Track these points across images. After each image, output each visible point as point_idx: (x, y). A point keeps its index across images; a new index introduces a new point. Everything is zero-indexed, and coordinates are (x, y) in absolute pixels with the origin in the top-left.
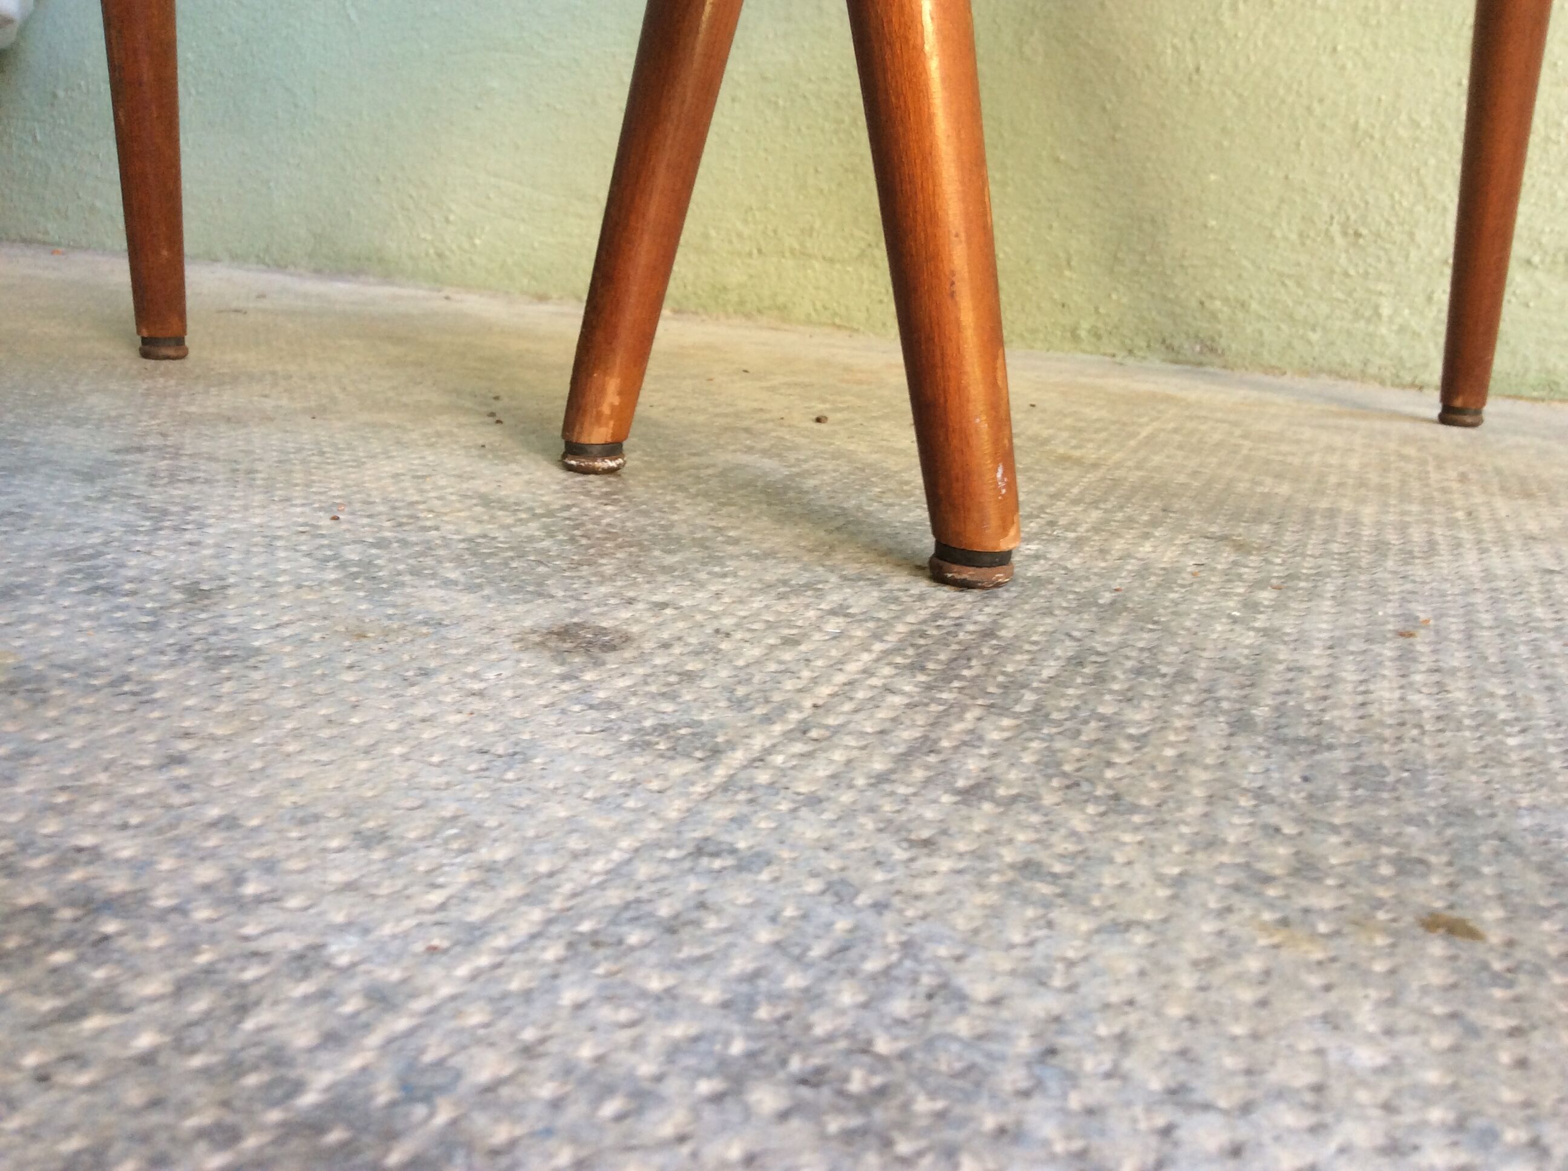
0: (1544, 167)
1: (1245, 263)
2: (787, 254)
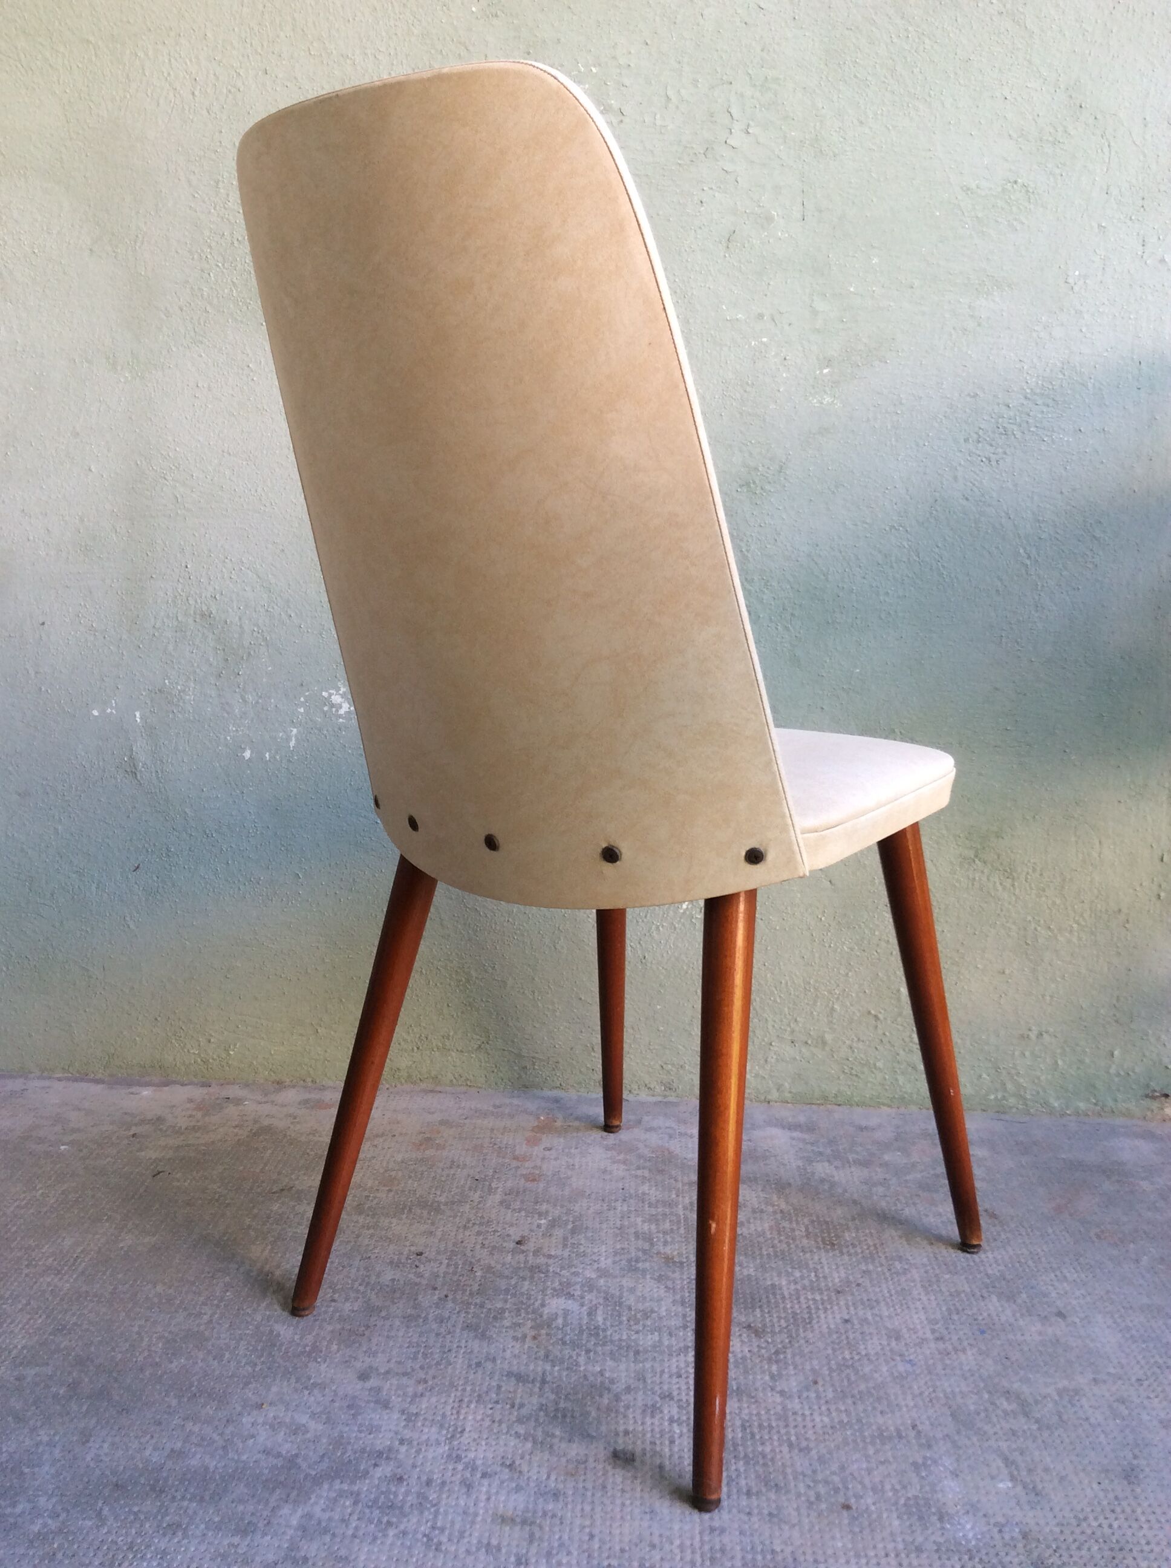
0: (806, 1001)
1: (680, 1047)
2: (435, 1049)
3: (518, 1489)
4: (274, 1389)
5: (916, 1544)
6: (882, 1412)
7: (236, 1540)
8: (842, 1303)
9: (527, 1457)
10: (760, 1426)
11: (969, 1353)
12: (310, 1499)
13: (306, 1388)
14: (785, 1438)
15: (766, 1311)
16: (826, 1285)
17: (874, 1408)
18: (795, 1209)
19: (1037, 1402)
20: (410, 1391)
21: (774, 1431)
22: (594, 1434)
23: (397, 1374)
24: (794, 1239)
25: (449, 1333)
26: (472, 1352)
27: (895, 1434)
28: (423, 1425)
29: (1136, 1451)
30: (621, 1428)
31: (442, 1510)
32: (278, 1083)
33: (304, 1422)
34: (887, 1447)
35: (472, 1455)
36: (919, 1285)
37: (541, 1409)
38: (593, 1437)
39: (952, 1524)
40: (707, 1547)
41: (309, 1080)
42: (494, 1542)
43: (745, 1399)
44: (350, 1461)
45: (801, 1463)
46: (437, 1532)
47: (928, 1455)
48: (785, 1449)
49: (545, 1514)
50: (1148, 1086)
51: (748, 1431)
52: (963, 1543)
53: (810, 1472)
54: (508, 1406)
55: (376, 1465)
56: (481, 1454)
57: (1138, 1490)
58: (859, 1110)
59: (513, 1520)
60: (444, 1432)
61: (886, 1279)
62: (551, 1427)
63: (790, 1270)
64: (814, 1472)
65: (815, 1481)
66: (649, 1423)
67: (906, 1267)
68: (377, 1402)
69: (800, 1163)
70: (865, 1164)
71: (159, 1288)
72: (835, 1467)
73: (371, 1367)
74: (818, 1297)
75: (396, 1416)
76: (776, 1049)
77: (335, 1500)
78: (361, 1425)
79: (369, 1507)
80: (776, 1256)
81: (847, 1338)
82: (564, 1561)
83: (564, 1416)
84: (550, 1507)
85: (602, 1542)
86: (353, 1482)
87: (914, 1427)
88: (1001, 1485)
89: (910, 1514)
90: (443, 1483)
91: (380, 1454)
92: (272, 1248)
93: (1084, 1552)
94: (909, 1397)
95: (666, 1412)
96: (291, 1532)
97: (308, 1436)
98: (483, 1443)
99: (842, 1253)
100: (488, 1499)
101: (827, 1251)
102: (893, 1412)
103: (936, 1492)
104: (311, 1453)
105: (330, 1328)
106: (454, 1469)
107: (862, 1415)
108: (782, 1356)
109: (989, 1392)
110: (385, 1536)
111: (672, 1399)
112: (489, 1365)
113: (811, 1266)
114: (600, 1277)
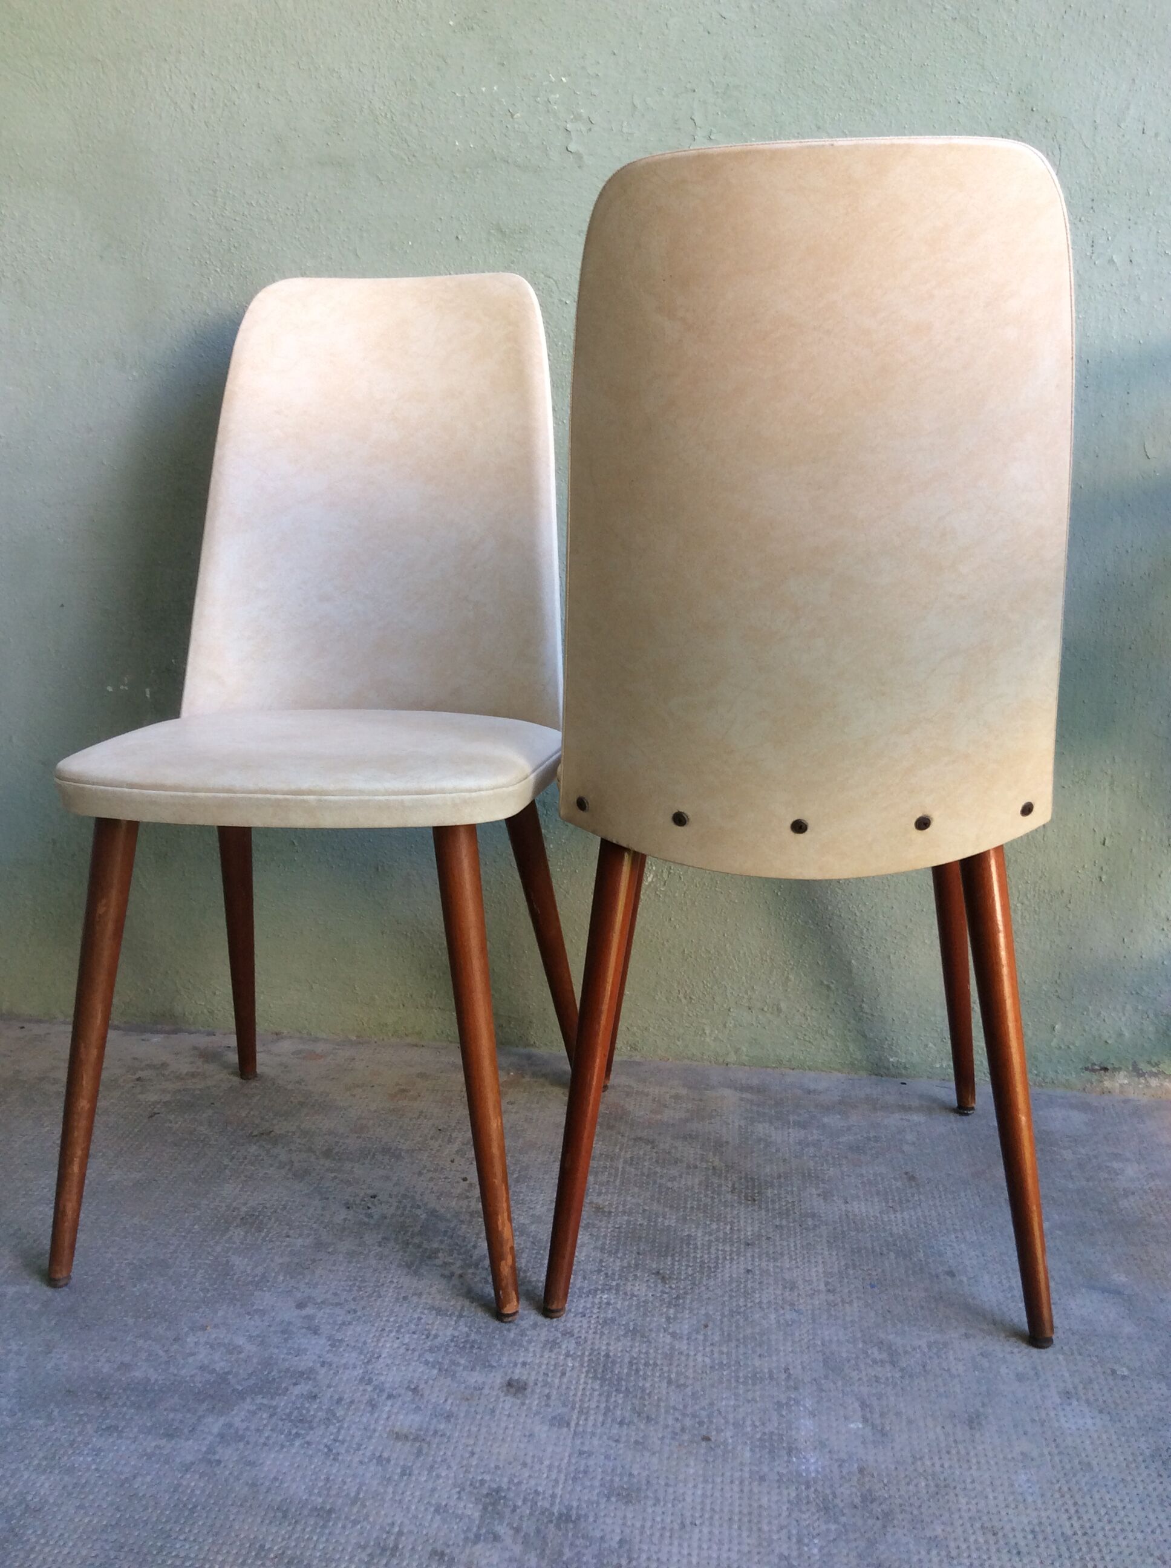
2: (420, 1007)
3: (418, 1408)
4: (220, 1314)
5: (762, 1474)
6: (760, 1356)
7: (163, 1442)
8: (749, 1255)
9: (431, 1382)
10: (646, 1364)
11: (855, 1305)
12: (233, 1410)
13: (249, 1314)
14: (666, 1375)
15: (677, 1259)
16: (739, 1238)
17: (754, 1352)
18: (727, 1166)
19: (906, 1352)
20: (340, 1320)
21: (658, 1368)
22: (495, 1364)
23: (332, 1304)
24: (718, 1194)
25: (385, 1269)
26: (402, 1287)
27: (767, 1376)
28: (344, 1350)
29: (986, 1400)
30: (521, 1360)
31: (346, 1425)
32: (277, 1034)
33: (241, 1343)
34: (757, 1387)
35: (382, 1378)
36: (824, 1241)
37: (452, 1341)
38: (493, 1367)
39: (798, 1458)
40: (572, 1468)
41: (305, 1032)
42: (385, 1455)
43: (638, 1338)
44: (274, 1379)
45: (675, 1398)
46: (337, 1444)
47: (793, 1396)
48: (664, 1384)
49: (436, 1432)
50: (1088, 1059)
51: (634, 1367)
52: (804, 1474)
53: (681, 1407)
54: (424, 1337)
55: (295, 1384)
56: (391, 1378)
57: (978, 1435)
58: (812, 1074)
59: (406, 1437)
60: (363, 1357)
61: (795, 1233)
62: (458, 1356)
63: (708, 1223)
64: (685, 1407)
65: (684, 1415)
66: (547, 1356)
67: (817, 1223)
68: (309, 1328)
69: (743, 1123)
70: (803, 1125)
71: (136, 1220)
72: (705, 1403)
73: (309, 1297)
74: (728, 1249)
75: (323, 1341)
76: (734, 1015)
77: (254, 1413)
78: (291, 1348)
79: (282, 1420)
80: (698, 1209)
81: (745, 1286)
82: (443, 1474)
83: (472, 1347)
84: (442, 1426)
85: (481, 1459)
86: (272, 1398)
87: (786, 1370)
88: (852, 1426)
89: (763, 1447)
90: (352, 1402)
91: (302, 1373)
92: (243, 1187)
93: (911, 1487)
94: (789, 1343)
95: (564, 1347)
96: (210, 1438)
97: (242, 1356)
98: (395, 1368)
99: (760, 1208)
100: (388, 1418)
101: (747, 1206)
102: (770, 1356)
103: (791, 1429)
104: (241, 1371)
105: (281, 1261)
106: (364, 1390)
107: (741, 1357)
108: (681, 1301)
109: (864, 1342)
110: (292, 1445)
111: (573, 1335)
112: (415, 1299)
113: (729, 1220)
114: (532, 1223)
